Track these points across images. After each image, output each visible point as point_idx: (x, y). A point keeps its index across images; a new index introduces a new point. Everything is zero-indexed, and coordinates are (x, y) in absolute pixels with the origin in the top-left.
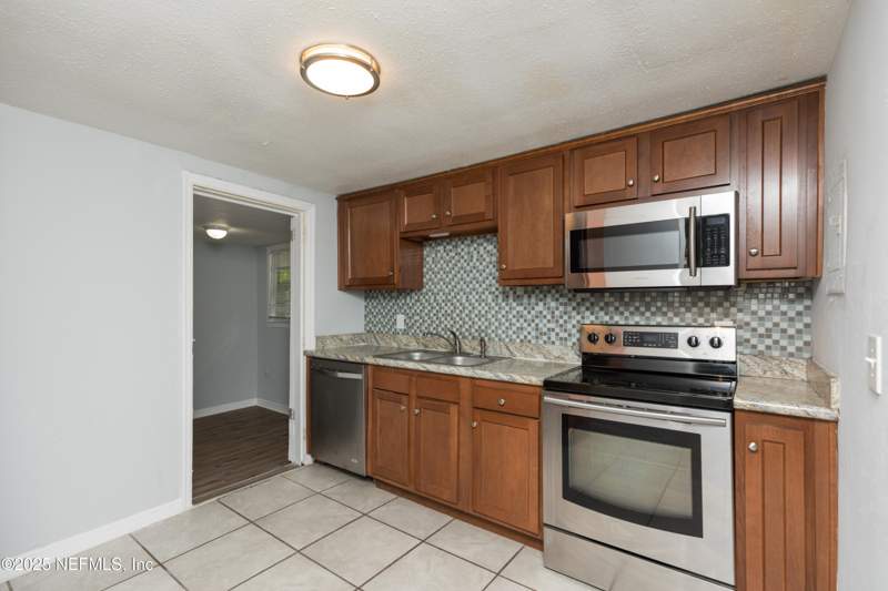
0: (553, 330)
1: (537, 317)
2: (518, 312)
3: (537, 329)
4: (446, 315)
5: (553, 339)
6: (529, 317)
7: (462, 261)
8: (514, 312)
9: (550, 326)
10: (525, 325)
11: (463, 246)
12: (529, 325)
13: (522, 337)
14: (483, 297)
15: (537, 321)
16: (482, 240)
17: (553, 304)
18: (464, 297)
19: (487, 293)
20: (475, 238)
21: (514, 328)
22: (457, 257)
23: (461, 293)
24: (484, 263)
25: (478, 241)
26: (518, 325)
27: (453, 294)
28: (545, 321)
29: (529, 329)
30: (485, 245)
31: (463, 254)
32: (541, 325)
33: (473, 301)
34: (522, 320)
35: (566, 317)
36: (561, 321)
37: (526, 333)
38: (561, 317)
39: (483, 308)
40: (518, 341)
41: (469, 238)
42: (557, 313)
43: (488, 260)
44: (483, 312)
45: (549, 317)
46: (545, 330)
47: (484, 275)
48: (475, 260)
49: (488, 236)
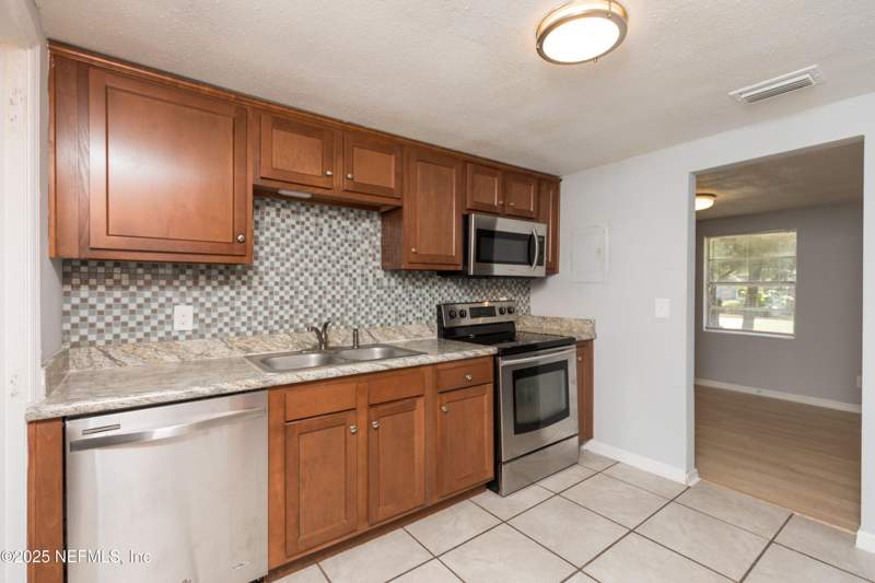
0: (411, 311)
1: (397, 300)
2: (378, 296)
3: (396, 312)
4: (282, 302)
5: (410, 320)
6: (389, 300)
7: (307, 233)
8: (375, 296)
9: (409, 307)
10: (386, 308)
11: (308, 214)
12: (389, 308)
13: (382, 321)
14: (338, 279)
15: (397, 304)
16: (335, 213)
17: (411, 288)
18: (312, 279)
19: (342, 275)
20: (326, 208)
21: (374, 313)
22: (298, 227)
23: (307, 274)
24: (338, 240)
25: (331, 213)
26: (378, 309)
27: (292, 274)
28: (404, 303)
29: (389, 312)
30: (339, 218)
31: (307, 224)
32: (400, 308)
33: (325, 284)
34: (382, 304)
35: (421, 299)
36: (417, 303)
37: (385, 317)
38: (417, 299)
39: (338, 292)
40: (378, 325)
41: (317, 207)
42: (414, 295)
43: (343, 237)
44: (338, 297)
45: (407, 300)
46: (404, 312)
47: (338, 253)
48: (325, 234)
49: (343, 210)
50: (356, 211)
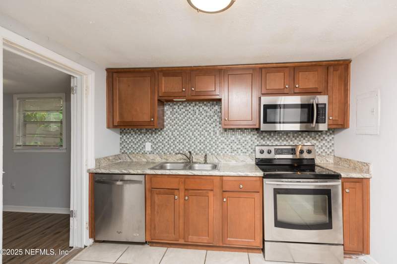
0: (240, 148)
1: (231, 143)
2: (222, 141)
3: (232, 149)
4: (180, 142)
5: (240, 153)
6: (228, 143)
7: (190, 114)
8: (220, 141)
9: (238, 147)
10: (226, 146)
11: (190, 107)
12: (228, 147)
13: (224, 152)
14: (202, 133)
15: (231, 144)
16: (201, 105)
17: (239, 137)
18: (191, 133)
19: (204, 131)
20: (197, 103)
21: (220, 148)
22: (186, 112)
23: (189, 131)
24: (203, 116)
25: (199, 105)
26: (222, 147)
27: (184, 131)
29: (228, 149)
30: (203, 107)
31: (190, 110)
32: (233, 147)
33: (197, 135)
34: (224, 144)
35: (246, 143)
36: (244, 145)
37: (226, 150)
38: (244, 143)
39: (202, 139)
40: (222, 154)
41: (194, 103)
42: (241, 141)
43: (205, 114)
44: (202, 141)
45: (237, 143)
46: (235, 149)
47: (203, 122)
48: (197, 114)
49: (205, 103)
50: (211, 102)
